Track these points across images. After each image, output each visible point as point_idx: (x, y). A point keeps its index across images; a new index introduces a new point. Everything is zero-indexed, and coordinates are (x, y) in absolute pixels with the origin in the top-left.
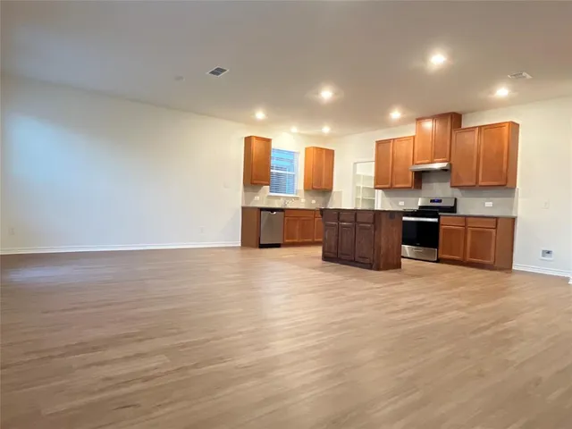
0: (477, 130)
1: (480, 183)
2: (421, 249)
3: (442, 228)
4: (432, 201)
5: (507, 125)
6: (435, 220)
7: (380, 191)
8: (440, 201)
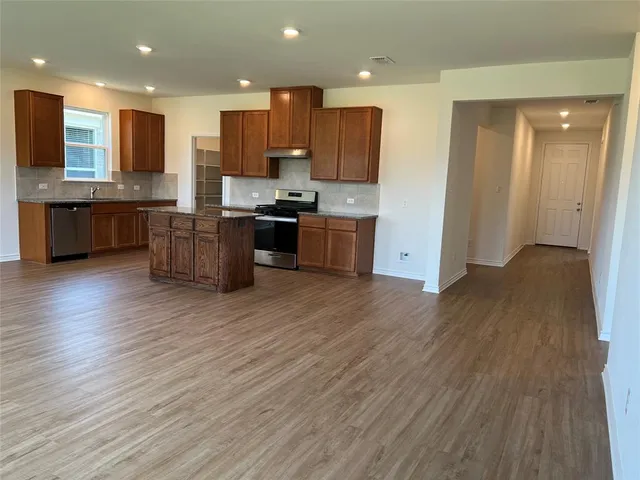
0: (338, 111)
1: (342, 178)
2: (279, 255)
3: (301, 230)
4: (291, 194)
5: (370, 110)
6: (294, 220)
7: (229, 178)
8: (299, 195)
